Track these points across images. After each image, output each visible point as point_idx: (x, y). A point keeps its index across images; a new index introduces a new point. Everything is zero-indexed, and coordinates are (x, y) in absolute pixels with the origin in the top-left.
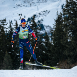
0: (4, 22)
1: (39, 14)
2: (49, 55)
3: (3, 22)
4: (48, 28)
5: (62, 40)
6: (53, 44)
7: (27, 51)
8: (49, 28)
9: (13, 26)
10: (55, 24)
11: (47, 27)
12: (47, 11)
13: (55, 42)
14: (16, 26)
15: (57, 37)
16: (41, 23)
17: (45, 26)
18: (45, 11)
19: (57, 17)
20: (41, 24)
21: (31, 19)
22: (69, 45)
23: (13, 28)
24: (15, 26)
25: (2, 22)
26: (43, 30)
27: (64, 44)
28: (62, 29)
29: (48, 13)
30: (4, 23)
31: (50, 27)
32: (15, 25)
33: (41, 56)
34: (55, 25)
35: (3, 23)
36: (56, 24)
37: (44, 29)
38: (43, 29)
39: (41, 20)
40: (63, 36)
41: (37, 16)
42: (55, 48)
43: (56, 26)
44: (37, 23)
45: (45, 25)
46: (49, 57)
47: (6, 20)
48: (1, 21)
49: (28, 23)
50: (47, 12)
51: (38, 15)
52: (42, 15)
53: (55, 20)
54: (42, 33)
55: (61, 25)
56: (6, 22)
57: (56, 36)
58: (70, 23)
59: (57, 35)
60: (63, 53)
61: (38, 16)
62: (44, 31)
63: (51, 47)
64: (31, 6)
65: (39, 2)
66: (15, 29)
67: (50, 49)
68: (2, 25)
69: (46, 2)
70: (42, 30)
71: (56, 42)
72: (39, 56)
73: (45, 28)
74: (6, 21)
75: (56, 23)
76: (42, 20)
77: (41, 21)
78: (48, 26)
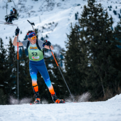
1: (42, 28)
2: (61, 87)
4: (56, 48)
5: (79, 64)
6: (66, 72)
7: (28, 83)
9: (6, 45)
10: (68, 42)
11: (54, 46)
12: (53, 23)
13: (69, 68)
14: (10, 47)
15: (71, 60)
18: (50, 24)
19: (71, 31)
22: (90, 72)
23: (6, 49)
27: (82, 71)
28: (78, 49)
29: (56, 26)
31: (59, 47)
32: (9, 44)
34: (68, 44)
36: (70, 42)
39: (45, 36)
40: (81, 58)
41: (38, 31)
42: (69, 77)
43: (70, 44)
46: (61, 90)
50: (54, 25)
51: (40, 29)
52: (47, 29)
53: (68, 36)
54: (47, 56)
55: (76, 43)
57: (69, 59)
58: (91, 39)
59: (72, 58)
60: (81, 84)
61: (41, 31)
62: (50, 53)
64: (29, 17)
65: (41, 10)
66: (8, 50)
67: (62, 79)
69: (52, 10)
70: (47, 52)
75: (69, 39)
76: (47, 37)
77: (46, 39)
78: (56, 45)
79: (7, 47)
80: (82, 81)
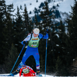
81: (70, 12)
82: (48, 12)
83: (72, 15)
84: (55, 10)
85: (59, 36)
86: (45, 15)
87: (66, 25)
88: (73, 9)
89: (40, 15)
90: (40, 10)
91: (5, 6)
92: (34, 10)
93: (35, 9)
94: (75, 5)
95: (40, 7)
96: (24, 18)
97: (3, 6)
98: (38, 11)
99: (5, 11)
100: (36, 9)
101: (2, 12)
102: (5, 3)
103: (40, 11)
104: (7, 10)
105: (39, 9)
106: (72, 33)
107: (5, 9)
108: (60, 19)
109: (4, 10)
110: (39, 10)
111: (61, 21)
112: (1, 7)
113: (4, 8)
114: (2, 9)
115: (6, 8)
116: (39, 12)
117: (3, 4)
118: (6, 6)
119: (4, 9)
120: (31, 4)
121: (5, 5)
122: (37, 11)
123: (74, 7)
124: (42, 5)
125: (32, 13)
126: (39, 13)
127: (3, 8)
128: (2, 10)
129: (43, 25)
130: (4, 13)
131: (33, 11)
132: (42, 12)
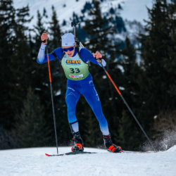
0: (24, 14)
2: (135, 96)
3: (21, 14)
4: (134, 26)
5: (165, 59)
6: (145, 70)
8: (138, 27)
9: (47, 23)
10: (149, 20)
11: (131, 24)
13: (150, 64)
14: (53, 25)
15: (154, 51)
16: (118, 15)
17: (126, 23)
19: (155, 2)
20: (117, 17)
21: (93, 5)
23: (46, 28)
24: (51, 23)
25: (18, 15)
26: (123, 32)
27: (170, 70)
28: (166, 33)
30: (24, 16)
31: (139, 24)
33: (114, 99)
34: (149, 23)
35: (22, 18)
36: (152, 20)
37: (125, 30)
38: (122, 29)
39: (117, 6)
40: (169, 48)
42: (149, 80)
43: (152, 24)
44: (107, 14)
45: (126, 21)
46: (135, 100)
47: (28, 10)
48: (17, 12)
49: (86, 14)
53: (149, 10)
54: (118, 39)
55: (163, 23)
56: (28, 14)
57: (150, 49)
59: (155, 47)
60: (169, 92)
63: (139, 76)
66: (50, 31)
67: (138, 82)
68: (19, 21)
70: (120, 32)
71: (152, 65)
72: (111, 99)
73: (127, 27)
74: (29, 12)
76: (120, 7)
77: (118, 11)
78: (135, 22)
79: (49, 25)
80: (170, 86)
81: (145, 21)
82: (100, 22)
83: (150, 25)
84: (114, 16)
85: (124, 68)
86: (95, 28)
87: (137, 46)
88: (152, 14)
89: (84, 28)
90: (84, 16)
91: (12, 12)
92: (72, 18)
93: (74, 15)
94: (156, 5)
95: (83, 11)
96: (51, 34)
97: (9, 12)
98: (80, 20)
99: (13, 21)
100: (77, 16)
101: (6, 22)
102: (12, 5)
103: (85, 19)
104: (16, 18)
105: (82, 15)
106: (150, 62)
107: (13, 17)
108: (125, 34)
109: (11, 19)
110: (82, 18)
111: (127, 40)
112: (5, 13)
113: (11, 14)
114: (6, 16)
115: (15, 15)
116: (82, 21)
117: (8, 6)
118: (15, 10)
119: (10, 16)
120: (65, 6)
121: (11, 9)
122: (77, 19)
123: (152, 10)
124: (87, 6)
125: (67, 24)
126: (83, 24)
127: (9, 14)
128: (6, 19)
129: (91, 47)
130: (10, 25)
131: (70, 19)
132: (87, 22)
